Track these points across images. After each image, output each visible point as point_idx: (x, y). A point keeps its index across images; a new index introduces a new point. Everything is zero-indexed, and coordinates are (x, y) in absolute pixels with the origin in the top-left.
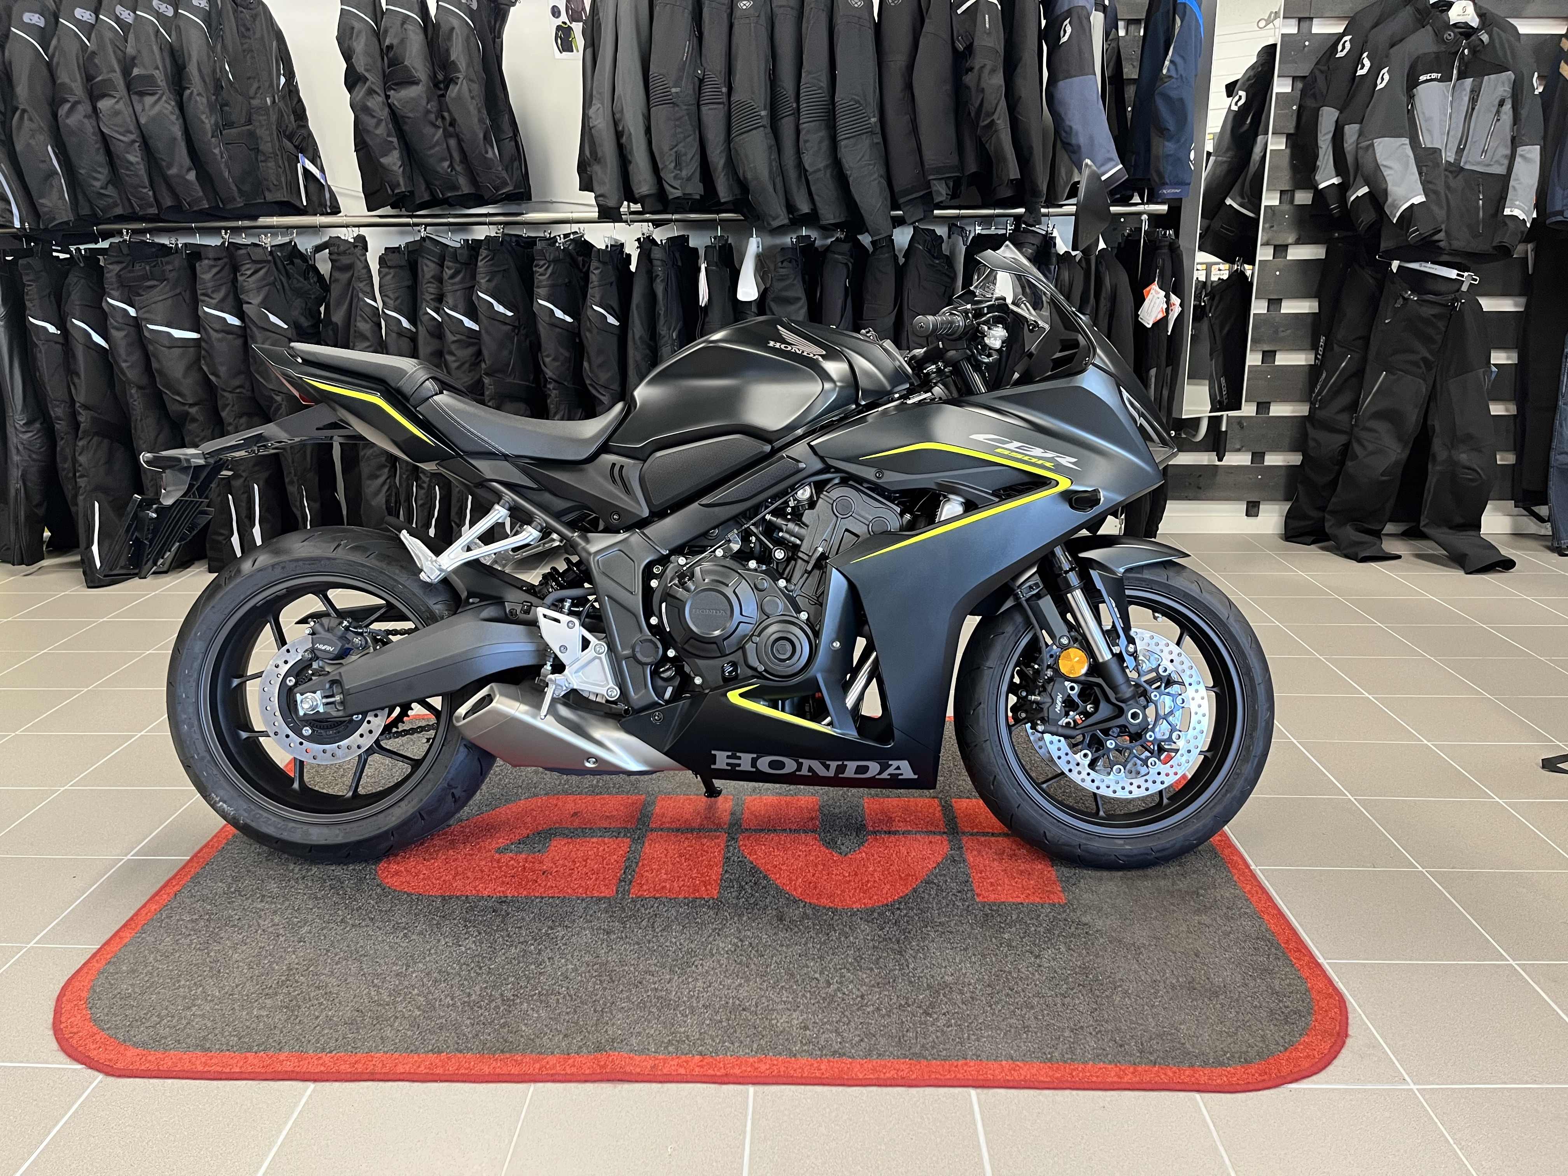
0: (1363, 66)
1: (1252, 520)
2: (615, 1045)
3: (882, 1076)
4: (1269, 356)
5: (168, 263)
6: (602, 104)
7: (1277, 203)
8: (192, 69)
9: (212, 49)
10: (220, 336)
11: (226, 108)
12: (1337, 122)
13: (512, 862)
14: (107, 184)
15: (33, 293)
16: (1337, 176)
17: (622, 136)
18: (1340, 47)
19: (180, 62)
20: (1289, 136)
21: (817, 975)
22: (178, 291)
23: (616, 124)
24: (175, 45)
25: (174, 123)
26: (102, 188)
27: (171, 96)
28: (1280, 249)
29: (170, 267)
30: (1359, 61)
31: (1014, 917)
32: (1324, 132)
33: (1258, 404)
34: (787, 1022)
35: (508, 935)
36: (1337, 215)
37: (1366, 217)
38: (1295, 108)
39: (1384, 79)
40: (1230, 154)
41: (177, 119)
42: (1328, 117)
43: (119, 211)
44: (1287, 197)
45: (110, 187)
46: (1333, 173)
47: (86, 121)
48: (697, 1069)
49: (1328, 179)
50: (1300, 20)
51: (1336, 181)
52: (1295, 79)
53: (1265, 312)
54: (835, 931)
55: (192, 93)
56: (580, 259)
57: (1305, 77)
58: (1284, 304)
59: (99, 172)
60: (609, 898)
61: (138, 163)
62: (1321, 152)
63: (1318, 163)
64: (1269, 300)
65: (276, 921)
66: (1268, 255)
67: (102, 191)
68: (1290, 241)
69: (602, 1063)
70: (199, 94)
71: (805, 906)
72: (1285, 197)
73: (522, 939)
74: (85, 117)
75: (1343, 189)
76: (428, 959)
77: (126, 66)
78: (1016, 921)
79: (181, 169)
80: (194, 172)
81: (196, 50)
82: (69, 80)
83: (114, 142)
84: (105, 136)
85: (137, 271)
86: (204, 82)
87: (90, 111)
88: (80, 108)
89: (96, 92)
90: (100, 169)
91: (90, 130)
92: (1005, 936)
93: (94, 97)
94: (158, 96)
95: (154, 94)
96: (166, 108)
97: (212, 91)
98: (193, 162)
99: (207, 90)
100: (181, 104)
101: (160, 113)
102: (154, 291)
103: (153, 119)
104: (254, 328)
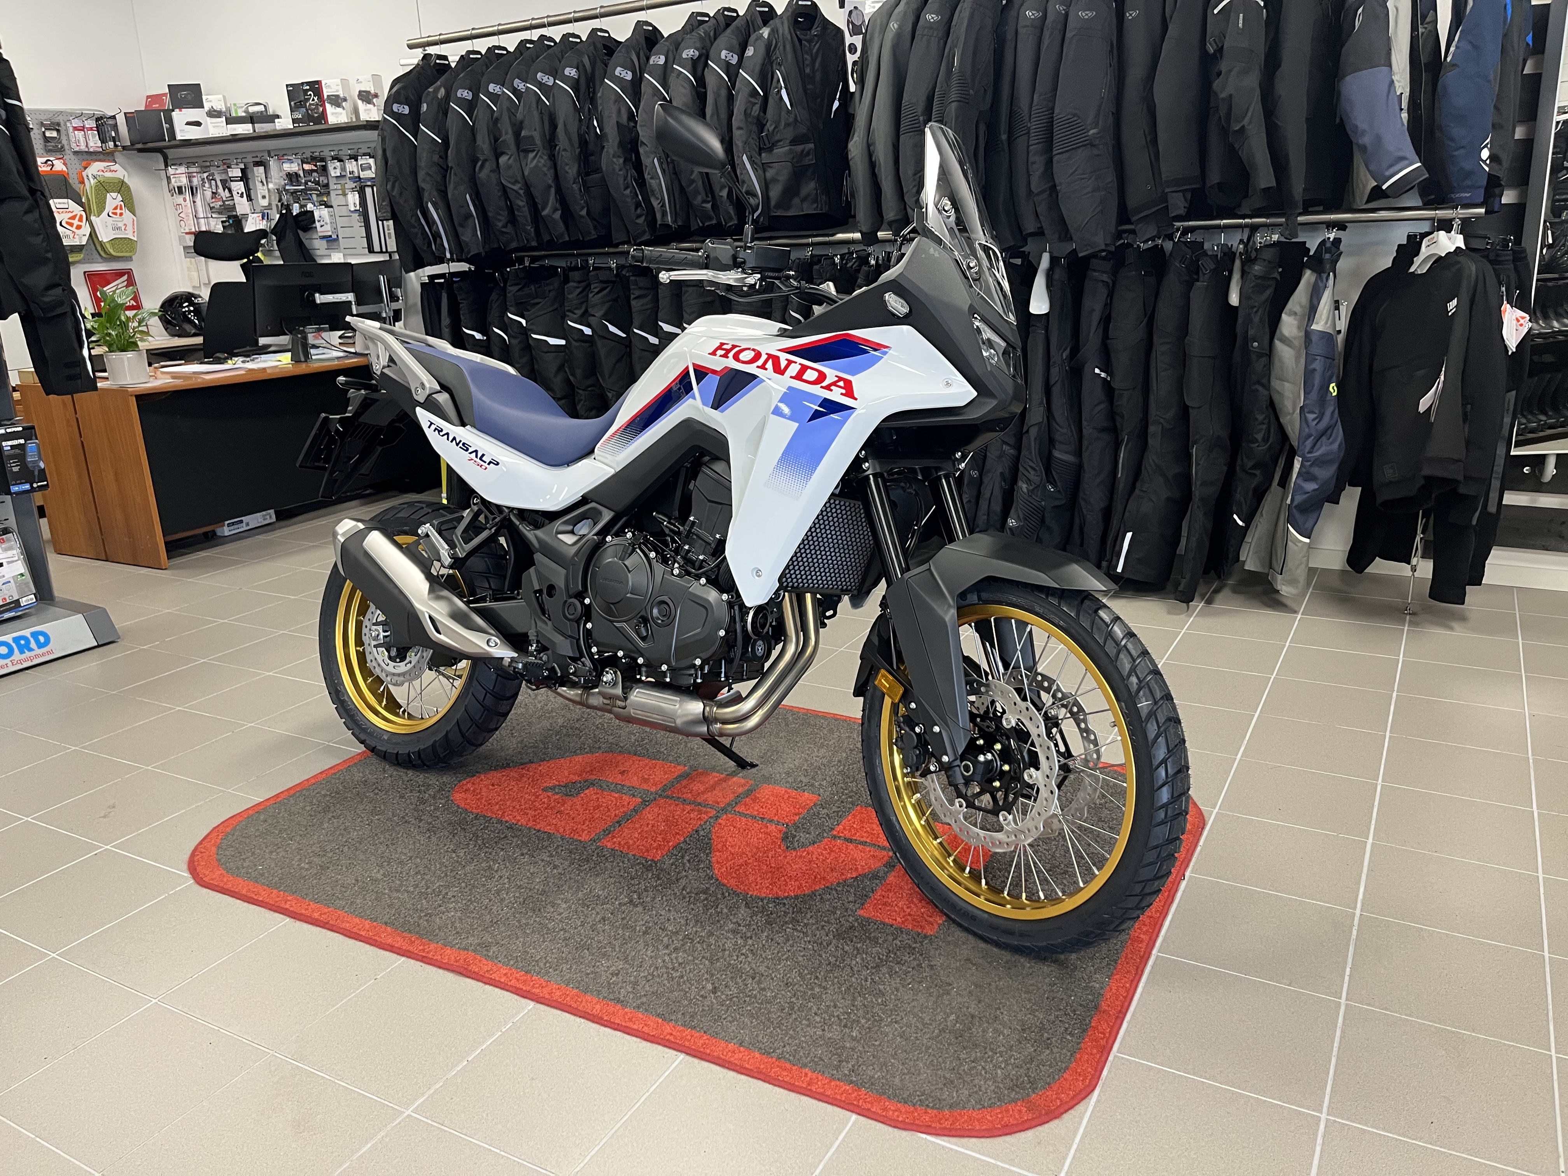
5: (549, 284)
6: (859, 137)
8: (560, 129)
10: (577, 344)
13: (545, 799)
14: (507, 224)
15: (465, 310)
17: (875, 166)
19: (555, 122)
21: (665, 939)
22: (555, 307)
23: (870, 155)
25: (545, 174)
26: (503, 227)
27: (545, 152)
29: (551, 287)
31: (872, 935)
35: (490, 853)
41: (548, 170)
43: (515, 244)
45: (509, 225)
47: (492, 175)
54: (716, 908)
55: (561, 149)
59: (500, 214)
60: (581, 842)
61: (525, 206)
65: (367, 807)
67: (504, 230)
70: (565, 150)
73: (497, 857)
74: (492, 172)
76: (427, 856)
77: (518, 128)
78: (870, 939)
79: (550, 210)
80: (560, 212)
81: (564, 113)
82: (483, 142)
83: (508, 190)
84: (504, 186)
85: (526, 290)
86: (570, 140)
87: (494, 166)
88: (487, 164)
89: (498, 151)
90: (501, 212)
91: (495, 182)
92: (847, 948)
93: (497, 156)
94: (535, 153)
95: (533, 151)
96: (543, 161)
97: (577, 145)
98: (561, 204)
99: (572, 145)
100: (552, 157)
101: (536, 166)
102: (539, 305)
103: (533, 171)
104: (596, 337)
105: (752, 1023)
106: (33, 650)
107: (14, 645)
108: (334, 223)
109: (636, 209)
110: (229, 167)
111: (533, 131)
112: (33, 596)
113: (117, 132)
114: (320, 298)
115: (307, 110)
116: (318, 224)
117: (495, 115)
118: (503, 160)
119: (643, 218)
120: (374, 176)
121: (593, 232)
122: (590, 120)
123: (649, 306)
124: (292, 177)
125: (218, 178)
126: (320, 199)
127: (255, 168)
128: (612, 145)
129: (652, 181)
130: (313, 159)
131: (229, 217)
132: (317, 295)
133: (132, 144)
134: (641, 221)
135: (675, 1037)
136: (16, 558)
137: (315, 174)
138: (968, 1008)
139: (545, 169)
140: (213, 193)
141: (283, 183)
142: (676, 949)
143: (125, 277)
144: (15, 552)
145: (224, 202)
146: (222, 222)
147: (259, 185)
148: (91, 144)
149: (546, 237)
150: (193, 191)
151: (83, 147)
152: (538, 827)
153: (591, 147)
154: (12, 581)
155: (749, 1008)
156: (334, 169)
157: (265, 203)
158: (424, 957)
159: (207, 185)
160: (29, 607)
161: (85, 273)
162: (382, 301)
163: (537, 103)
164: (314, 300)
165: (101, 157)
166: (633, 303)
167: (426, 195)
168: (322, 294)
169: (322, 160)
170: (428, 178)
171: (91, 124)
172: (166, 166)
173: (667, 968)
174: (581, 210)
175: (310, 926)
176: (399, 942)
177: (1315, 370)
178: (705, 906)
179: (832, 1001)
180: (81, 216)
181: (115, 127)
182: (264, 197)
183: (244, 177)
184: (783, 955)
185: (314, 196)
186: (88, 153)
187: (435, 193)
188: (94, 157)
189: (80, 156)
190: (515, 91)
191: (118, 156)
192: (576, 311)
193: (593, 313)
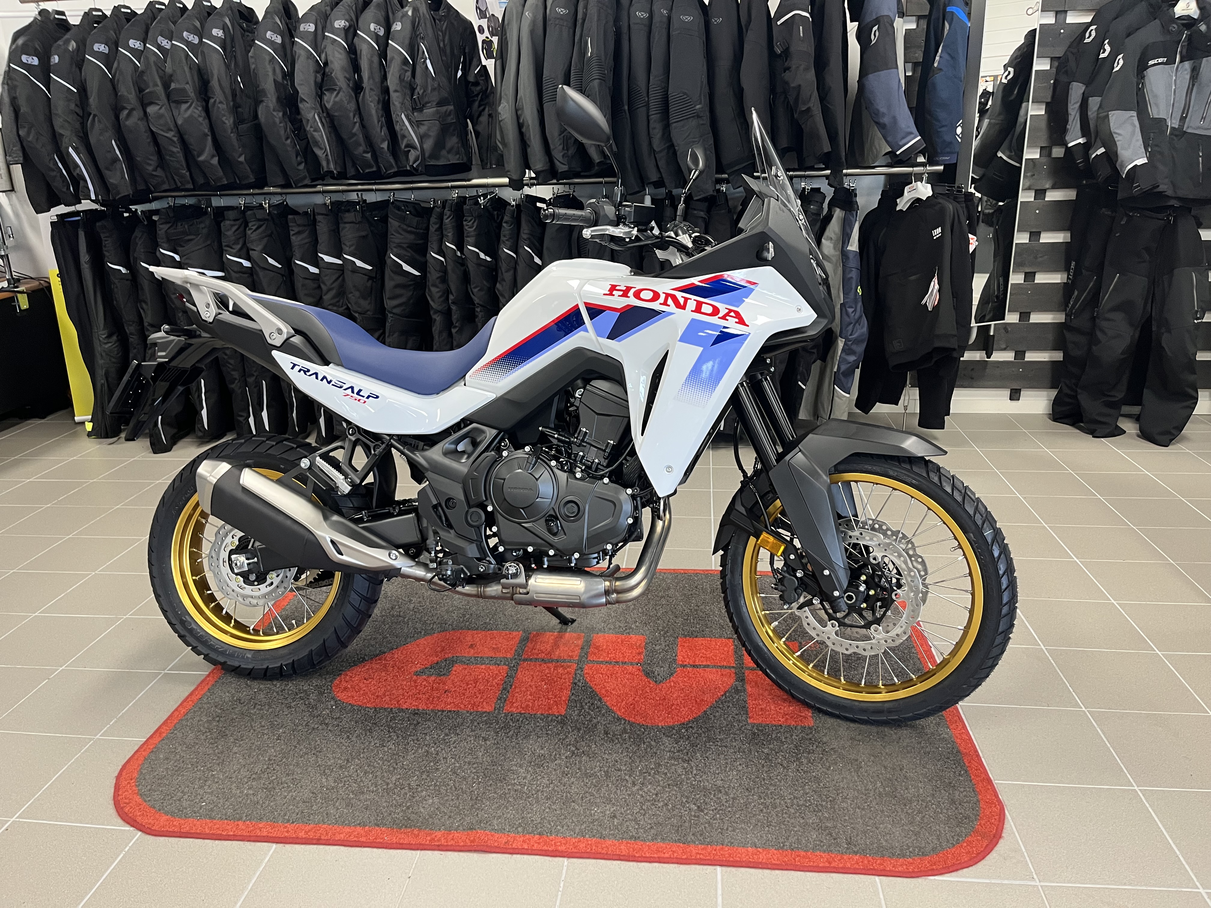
0: (1105, 51)
1: (1014, 403)
2: (482, 825)
3: (663, 855)
4: (1030, 276)
5: (201, 222)
6: (508, 103)
7: (1038, 156)
8: (214, 83)
9: (228, 66)
10: (238, 275)
11: (240, 109)
12: (1083, 93)
13: (425, 683)
14: (156, 168)
15: (109, 244)
16: (1083, 137)
17: (523, 126)
18: (1087, 35)
19: (205, 77)
20: (1048, 104)
21: (627, 777)
22: (209, 242)
23: (518, 118)
24: (202, 65)
25: (202, 124)
26: (154, 170)
27: (199, 103)
28: (1040, 193)
29: (202, 225)
30: (1101, 47)
31: (774, 736)
32: (1072, 103)
33: (1021, 313)
34: (602, 812)
35: (418, 740)
36: (1082, 168)
37: (1103, 172)
38: (1052, 82)
39: (1119, 64)
40: (1001, 117)
41: (204, 120)
42: (1077, 90)
43: (166, 187)
44: (1045, 152)
45: (159, 169)
46: (1080, 134)
47: (140, 123)
48: (536, 845)
49: (1076, 140)
50: (1057, 13)
51: (1081, 141)
52: (1052, 59)
53: (1028, 242)
54: (644, 743)
55: (215, 101)
56: (496, 213)
57: (1059, 58)
58: (1043, 235)
59: (150, 159)
60: (489, 713)
61: (178, 152)
62: (1071, 119)
63: (1068, 127)
64: (1031, 233)
65: (263, 723)
66: (1030, 197)
67: (154, 173)
68: (1047, 186)
69: (472, 839)
70: (221, 102)
71: (625, 723)
72: (1044, 151)
73: (426, 742)
74: (139, 119)
75: (1087, 147)
76: (362, 756)
77: (167, 81)
78: (774, 739)
79: (207, 156)
80: (217, 158)
81: (216, 70)
82: (128, 93)
83: (160, 137)
84: (154, 134)
85: (180, 228)
86: (224, 93)
87: (143, 115)
88: (135, 113)
89: (146, 101)
90: (151, 157)
91: (143, 129)
92: (765, 751)
93: (144, 104)
94: (189, 104)
95: (186, 102)
96: (196, 112)
97: (230, 98)
98: (216, 150)
100: (206, 109)
101: (191, 116)
102: (193, 242)
103: (186, 120)
104: (257, 269)
109: (297, 157)
111: (184, 84)
117: (140, 68)
118: (151, 110)
119: (303, 164)
121: (250, 175)
123: (307, 241)
128: (271, 100)
129: (315, 134)
134: (302, 167)
138: (882, 774)
139: (201, 119)
142: (642, 784)
149: (201, 181)
152: (440, 708)
158: (437, 846)
163: (186, 59)
166: (293, 238)
167: (65, 140)
170: (66, 125)
174: (239, 157)
176: (408, 840)
177: (852, 278)
184: (725, 768)
187: (75, 139)
190: (159, 47)
192: (234, 247)
193: (253, 247)
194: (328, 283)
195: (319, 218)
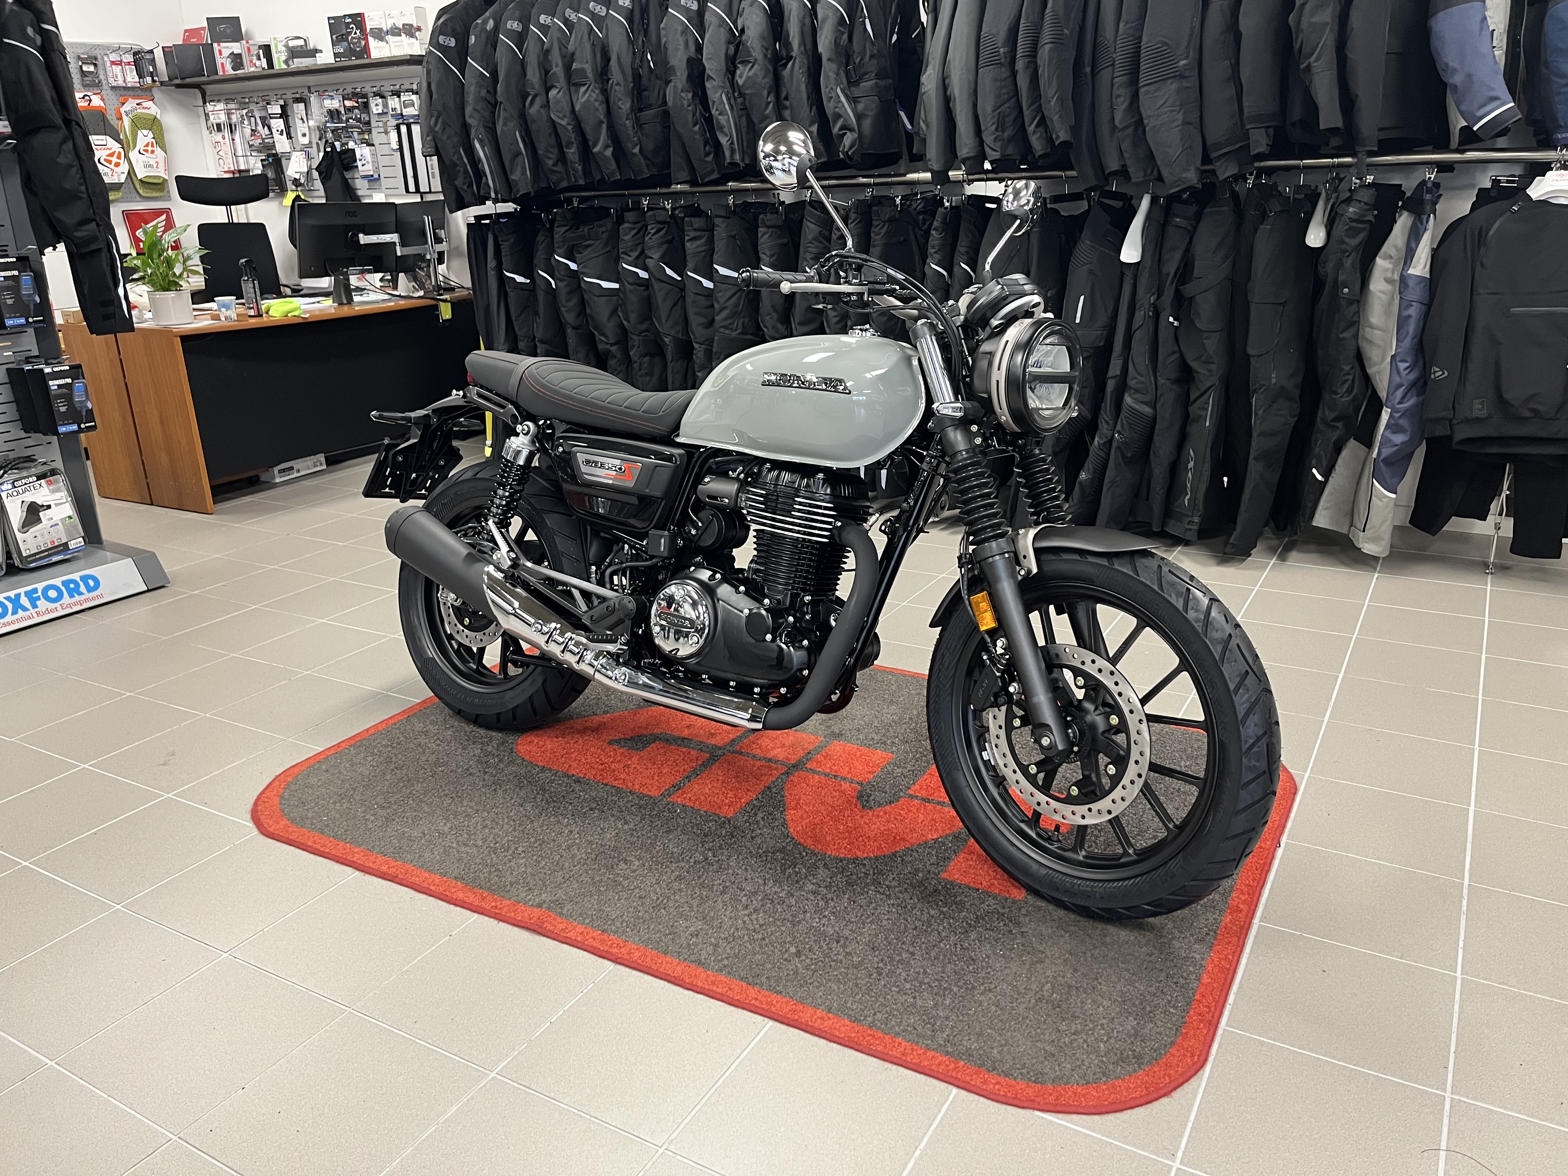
5: (601, 226)
6: (934, 69)
8: (615, 62)
9: (632, 41)
10: (632, 288)
13: (611, 753)
14: (557, 162)
15: (506, 251)
17: (950, 100)
19: (606, 56)
22: (607, 249)
23: (944, 89)
24: (605, 41)
25: (597, 109)
26: (553, 165)
27: (597, 86)
29: (604, 229)
35: (559, 807)
41: (601, 104)
45: (560, 164)
47: (542, 110)
55: (613, 83)
59: (549, 152)
60: (651, 797)
67: (554, 168)
70: (618, 84)
71: (789, 842)
73: (565, 812)
74: (541, 107)
76: (494, 810)
77: (569, 60)
78: (956, 903)
79: (601, 147)
80: (611, 149)
81: (618, 45)
82: (533, 75)
83: (557, 126)
84: (553, 122)
85: (576, 231)
86: (623, 73)
87: (545, 102)
88: (537, 99)
90: (551, 150)
91: (545, 118)
92: (932, 912)
93: (547, 90)
94: (587, 86)
95: (584, 85)
96: (594, 95)
97: (630, 79)
98: (612, 141)
99: (625, 79)
100: (605, 92)
101: (588, 100)
102: (590, 249)
103: (585, 106)
104: (653, 280)
105: (839, 988)
106: (82, 594)
107: (63, 589)
108: (375, 162)
109: (704, 147)
110: (268, 104)
111: (585, 64)
112: (81, 539)
113: (154, 67)
114: (364, 239)
115: (349, 44)
116: (359, 163)
117: (545, 46)
118: (553, 93)
119: (711, 156)
120: (417, 113)
121: (646, 170)
122: (644, 54)
123: (704, 248)
124: (333, 114)
125: (257, 114)
126: (361, 137)
127: (295, 105)
128: (680, 79)
129: (720, 117)
130: (355, 95)
131: (269, 156)
132: (361, 236)
133: (170, 79)
134: (708, 159)
135: (761, 1002)
136: (64, 500)
137: (356, 111)
138: (1064, 977)
140: (252, 130)
141: (324, 120)
142: (755, 910)
143: (164, 217)
144: (62, 494)
145: (263, 139)
146: (262, 160)
147: (299, 122)
148: (129, 79)
149: (596, 177)
150: (232, 128)
151: (121, 82)
152: (605, 781)
153: (645, 81)
154: (60, 524)
155: (835, 973)
156: (376, 106)
157: (305, 141)
158: (496, 913)
159: (246, 122)
160: (78, 550)
161: (123, 212)
162: (427, 243)
163: (589, 34)
164: (358, 241)
165: (139, 92)
166: (688, 245)
167: (473, 131)
168: (366, 234)
169: (365, 96)
170: (475, 114)
171: (129, 58)
172: (204, 103)
173: (748, 929)
174: (634, 148)
175: (380, 880)
176: (471, 899)
177: (1410, 316)
178: (783, 865)
179: (922, 967)
180: (119, 153)
181: (153, 61)
182: (304, 135)
183: (284, 115)
184: (867, 918)
185: (355, 134)
186: (126, 88)
187: (482, 130)
188: (131, 93)
189: (118, 92)
190: (566, 21)
191: (157, 93)
192: (631, 254)
193: (650, 255)
194: (722, 300)
195: (717, 221)
